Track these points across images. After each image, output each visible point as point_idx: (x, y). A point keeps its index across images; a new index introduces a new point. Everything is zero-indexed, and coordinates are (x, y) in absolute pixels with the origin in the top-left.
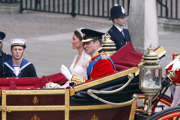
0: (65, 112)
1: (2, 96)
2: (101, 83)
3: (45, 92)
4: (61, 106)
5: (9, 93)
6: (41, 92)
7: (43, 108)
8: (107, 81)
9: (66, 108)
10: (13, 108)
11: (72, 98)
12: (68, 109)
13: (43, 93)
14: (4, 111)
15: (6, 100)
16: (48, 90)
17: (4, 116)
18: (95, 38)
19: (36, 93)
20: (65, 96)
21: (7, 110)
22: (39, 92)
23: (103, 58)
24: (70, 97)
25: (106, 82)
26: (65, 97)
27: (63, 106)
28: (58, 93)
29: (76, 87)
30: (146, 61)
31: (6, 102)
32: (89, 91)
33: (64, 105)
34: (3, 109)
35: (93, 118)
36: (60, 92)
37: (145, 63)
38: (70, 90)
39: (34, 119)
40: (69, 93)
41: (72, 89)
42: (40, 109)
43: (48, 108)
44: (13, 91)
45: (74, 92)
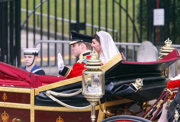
0: (31, 111)
7: (11, 105)
8: (68, 84)
9: (31, 107)
11: (37, 98)
12: (33, 108)
18: (80, 40)
19: (5, 90)
20: (31, 95)
22: (8, 89)
24: (35, 97)
25: (66, 84)
26: (31, 97)
29: (40, 87)
33: (30, 104)
35: (58, 120)
38: (35, 89)
39: (4, 115)
40: (34, 93)
41: (37, 89)
42: (8, 106)
43: (15, 105)
45: (38, 92)
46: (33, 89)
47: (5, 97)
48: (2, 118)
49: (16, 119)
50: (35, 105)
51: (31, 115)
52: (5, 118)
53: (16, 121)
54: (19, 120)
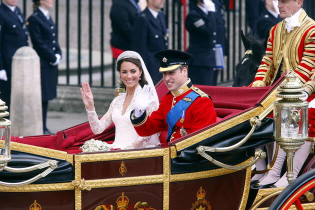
0: (164, 185)
1: (76, 164)
2: (213, 135)
3: (137, 154)
4: (158, 176)
5: (85, 159)
6: (130, 154)
7: (135, 180)
8: (221, 131)
9: (165, 178)
10: (91, 183)
11: (174, 162)
12: (167, 180)
13: (134, 156)
14: (80, 189)
15: (80, 171)
16: (140, 151)
17: (78, 197)
19: (125, 157)
20: (164, 159)
21: (86, 187)
22: (129, 154)
23: (203, 95)
24: (171, 160)
25: (219, 132)
26: (164, 161)
27: (160, 176)
28: (154, 154)
29: (178, 143)
30: (284, 95)
31: (80, 174)
32: (200, 149)
33: (163, 173)
34: (80, 186)
35: (199, 193)
36: (156, 154)
37: (281, 99)
38: (170, 148)
39: (121, 200)
40: (169, 154)
41: (173, 147)
42: (129, 183)
43: (141, 180)
44: (91, 155)
45: (175, 152)
46: (168, 149)
47: (123, 169)
48: (117, 206)
49: (140, 202)
50: (172, 174)
51: (164, 192)
52: (122, 204)
53: (140, 207)
54: (145, 203)
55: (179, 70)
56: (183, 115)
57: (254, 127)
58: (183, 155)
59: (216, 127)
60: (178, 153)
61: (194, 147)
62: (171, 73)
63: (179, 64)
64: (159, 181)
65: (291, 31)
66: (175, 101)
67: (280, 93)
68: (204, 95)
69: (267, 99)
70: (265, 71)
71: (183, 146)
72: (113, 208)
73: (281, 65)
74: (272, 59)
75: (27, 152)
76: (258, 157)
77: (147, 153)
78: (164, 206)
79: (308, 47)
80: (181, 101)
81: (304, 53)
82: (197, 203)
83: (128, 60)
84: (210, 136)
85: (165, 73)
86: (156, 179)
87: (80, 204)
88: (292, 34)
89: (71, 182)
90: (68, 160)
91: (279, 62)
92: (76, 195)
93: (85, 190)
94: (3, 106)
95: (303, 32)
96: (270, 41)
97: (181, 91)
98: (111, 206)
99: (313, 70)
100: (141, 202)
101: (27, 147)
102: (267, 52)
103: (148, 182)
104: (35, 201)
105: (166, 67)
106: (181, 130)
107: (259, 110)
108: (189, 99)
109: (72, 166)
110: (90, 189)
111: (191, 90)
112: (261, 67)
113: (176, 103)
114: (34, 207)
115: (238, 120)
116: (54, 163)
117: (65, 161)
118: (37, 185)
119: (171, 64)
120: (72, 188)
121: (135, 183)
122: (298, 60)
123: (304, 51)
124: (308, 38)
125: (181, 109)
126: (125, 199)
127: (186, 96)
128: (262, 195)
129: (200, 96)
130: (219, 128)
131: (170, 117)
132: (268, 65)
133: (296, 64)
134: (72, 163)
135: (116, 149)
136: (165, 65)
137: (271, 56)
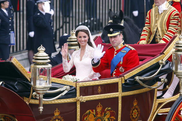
0: (119, 98)
1: (77, 88)
2: (142, 70)
3: (106, 81)
4: (116, 93)
5: (82, 85)
6: (103, 82)
7: (105, 96)
9: (119, 94)
11: (124, 85)
13: (105, 83)
14: (80, 101)
17: (78, 106)
19: (101, 83)
20: (119, 84)
21: (83, 100)
24: (122, 84)
27: (117, 93)
28: (114, 81)
29: (125, 75)
30: (178, 48)
31: (79, 93)
32: (137, 78)
34: (80, 100)
40: (121, 81)
41: (123, 77)
42: (103, 97)
43: (108, 95)
44: (84, 83)
45: (124, 80)
46: (121, 78)
47: (99, 90)
50: (123, 92)
51: (119, 102)
52: (99, 109)
53: (108, 110)
54: (110, 108)
55: (119, 36)
56: (122, 60)
57: (161, 66)
58: (128, 81)
59: (143, 66)
60: (126, 81)
61: (133, 77)
62: (115, 37)
63: (119, 32)
64: (117, 96)
65: (161, 13)
66: (116, 53)
67: (175, 47)
68: (133, 49)
69: (167, 50)
70: (146, 35)
71: (128, 76)
72: (95, 112)
73: (156, 31)
74: (149, 28)
75: (54, 82)
76: (163, 82)
77: (111, 81)
78: (119, 110)
79: (172, 22)
80: (120, 52)
81: (170, 25)
82: (133, 108)
83: (82, 31)
84: (140, 71)
85: (111, 37)
86: (115, 95)
87: (79, 109)
88: (162, 15)
89: (75, 98)
90: (73, 86)
91: (155, 30)
92: (77, 105)
93: (83, 102)
94: (47, 56)
95: (168, 13)
96: (147, 18)
97: (120, 47)
98: (94, 110)
99: (175, 34)
100: (108, 108)
101: (54, 79)
102: (146, 25)
103: (111, 96)
104: (57, 109)
105: (112, 34)
106: (120, 68)
107: (163, 56)
108: (125, 51)
109: (75, 89)
110: (85, 101)
111: (125, 46)
112: (143, 33)
113: (117, 54)
114: (56, 112)
115: (153, 62)
116: (68, 87)
117: (72, 86)
118: (58, 100)
119: (114, 32)
120: (75, 101)
121: (106, 97)
122: (166, 29)
123: (170, 24)
124: (172, 17)
125: (120, 56)
126: (101, 106)
127: (123, 49)
128: (158, 102)
129: (131, 50)
130: (144, 66)
131: (114, 61)
132: (147, 32)
133: (165, 31)
134: (75, 87)
135: (95, 79)
136: (111, 33)
137: (149, 27)
